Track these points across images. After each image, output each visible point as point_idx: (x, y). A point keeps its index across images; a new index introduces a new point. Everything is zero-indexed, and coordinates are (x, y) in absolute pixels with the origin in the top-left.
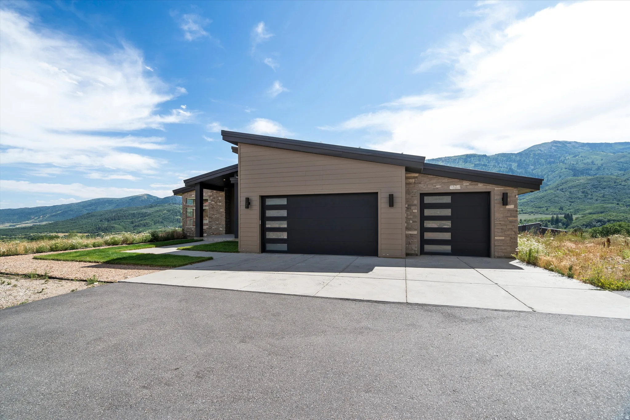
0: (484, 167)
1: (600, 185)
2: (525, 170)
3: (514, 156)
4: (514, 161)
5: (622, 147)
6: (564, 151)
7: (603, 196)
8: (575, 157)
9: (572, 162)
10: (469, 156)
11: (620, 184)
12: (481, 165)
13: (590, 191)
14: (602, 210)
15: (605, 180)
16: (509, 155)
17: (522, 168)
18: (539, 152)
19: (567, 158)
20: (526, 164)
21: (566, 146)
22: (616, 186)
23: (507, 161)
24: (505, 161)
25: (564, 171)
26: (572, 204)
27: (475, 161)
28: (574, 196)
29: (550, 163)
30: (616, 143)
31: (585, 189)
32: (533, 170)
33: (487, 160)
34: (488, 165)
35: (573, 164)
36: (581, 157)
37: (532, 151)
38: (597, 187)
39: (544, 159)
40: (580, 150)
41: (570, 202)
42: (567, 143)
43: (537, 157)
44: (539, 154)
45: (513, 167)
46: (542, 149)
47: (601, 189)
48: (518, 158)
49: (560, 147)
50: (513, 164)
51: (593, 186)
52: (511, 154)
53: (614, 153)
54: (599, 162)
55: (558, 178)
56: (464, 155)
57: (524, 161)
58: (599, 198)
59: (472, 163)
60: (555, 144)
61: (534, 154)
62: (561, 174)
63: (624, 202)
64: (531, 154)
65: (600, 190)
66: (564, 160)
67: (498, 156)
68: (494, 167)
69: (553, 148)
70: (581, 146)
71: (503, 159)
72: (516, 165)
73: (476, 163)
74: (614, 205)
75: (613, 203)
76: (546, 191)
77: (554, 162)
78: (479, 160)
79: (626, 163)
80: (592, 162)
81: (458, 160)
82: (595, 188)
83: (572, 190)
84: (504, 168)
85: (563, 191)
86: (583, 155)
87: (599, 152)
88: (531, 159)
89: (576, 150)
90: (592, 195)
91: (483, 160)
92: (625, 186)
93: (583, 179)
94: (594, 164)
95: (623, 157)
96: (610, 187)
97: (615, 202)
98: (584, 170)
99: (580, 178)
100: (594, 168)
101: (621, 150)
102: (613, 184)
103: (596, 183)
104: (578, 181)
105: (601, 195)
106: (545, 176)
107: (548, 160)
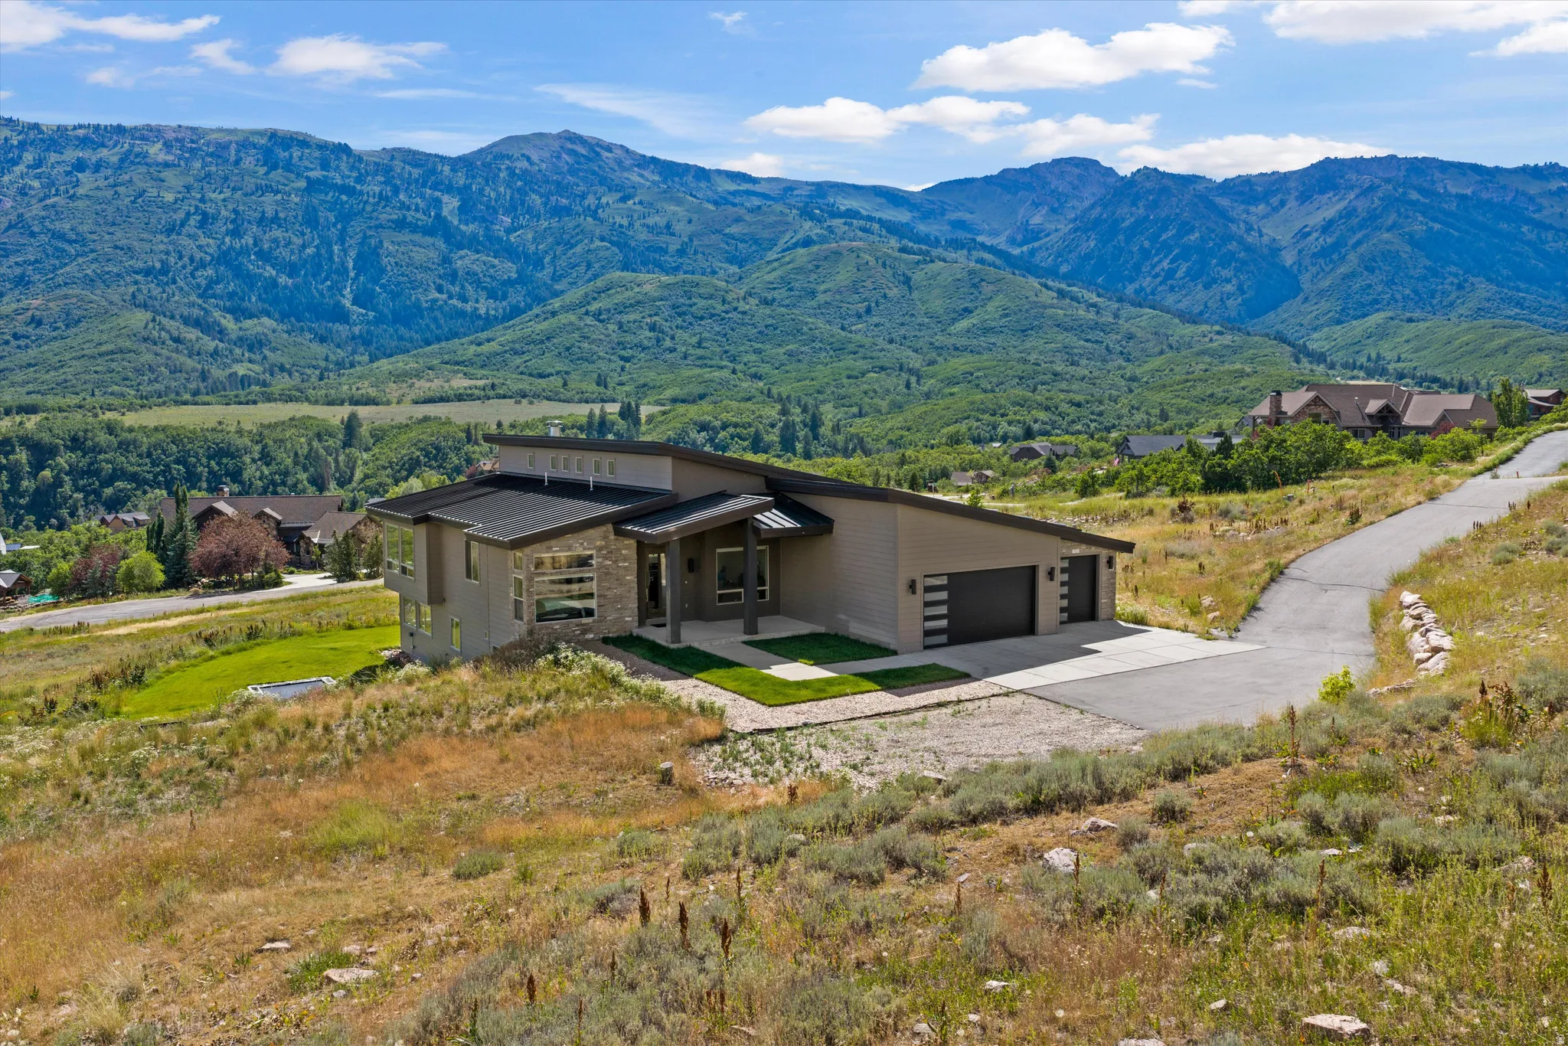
0: (344, 198)
1: (691, 306)
2: (487, 228)
3: (447, 168)
4: (449, 189)
5: (732, 187)
6: (594, 173)
7: (699, 345)
8: (623, 200)
9: (618, 220)
10: (283, 138)
11: (735, 309)
12: (334, 186)
13: (668, 324)
14: (701, 390)
15: (702, 290)
16: (432, 159)
17: (475, 219)
18: (525, 164)
19: (604, 200)
20: (488, 208)
21: (598, 154)
22: (727, 312)
23: (424, 185)
24: (417, 181)
25: (598, 248)
26: (628, 365)
27: (307, 163)
28: (629, 338)
29: (558, 212)
30: (719, 172)
31: (656, 318)
32: (508, 231)
33: (352, 168)
34: (361, 193)
35: (621, 226)
36: (641, 203)
37: (502, 157)
38: (684, 313)
39: (541, 196)
40: (635, 178)
41: (622, 358)
42: (601, 147)
43: (519, 183)
44: (525, 172)
45: (445, 212)
46: (535, 158)
47: (692, 320)
48: (461, 180)
49: (583, 155)
50: (445, 198)
51: (674, 306)
52: (436, 156)
53: (716, 203)
54: (683, 229)
55: (582, 268)
56: (260, 133)
57: (481, 191)
58: (692, 351)
59: (298, 175)
60: (570, 146)
61: (511, 171)
62: (591, 257)
63: (746, 364)
64: (499, 169)
65: (691, 324)
66: (598, 207)
67: (393, 158)
68: (383, 203)
69: (564, 156)
70: (638, 166)
71: (410, 174)
72: (455, 203)
73: (312, 174)
74: (726, 374)
75: (723, 368)
76: (554, 314)
77: (567, 211)
78: (325, 165)
79: (743, 241)
80: (668, 226)
81: (238, 151)
82: (680, 315)
83: (625, 318)
84: (417, 210)
85: (601, 321)
86: (643, 198)
87: (682, 195)
88: (502, 189)
89: (626, 175)
90: (673, 338)
91: (338, 167)
92: (744, 313)
93: (650, 282)
94: (673, 234)
95: (738, 220)
96: (712, 315)
97: (724, 363)
98: (648, 249)
99: (642, 277)
100: (672, 248)
101: (731, 198)
102: (719, 308)
103: (682, 300)
104: (637, 290)
105: (695, 340)
106: (547, 260)
107: (553, 199)
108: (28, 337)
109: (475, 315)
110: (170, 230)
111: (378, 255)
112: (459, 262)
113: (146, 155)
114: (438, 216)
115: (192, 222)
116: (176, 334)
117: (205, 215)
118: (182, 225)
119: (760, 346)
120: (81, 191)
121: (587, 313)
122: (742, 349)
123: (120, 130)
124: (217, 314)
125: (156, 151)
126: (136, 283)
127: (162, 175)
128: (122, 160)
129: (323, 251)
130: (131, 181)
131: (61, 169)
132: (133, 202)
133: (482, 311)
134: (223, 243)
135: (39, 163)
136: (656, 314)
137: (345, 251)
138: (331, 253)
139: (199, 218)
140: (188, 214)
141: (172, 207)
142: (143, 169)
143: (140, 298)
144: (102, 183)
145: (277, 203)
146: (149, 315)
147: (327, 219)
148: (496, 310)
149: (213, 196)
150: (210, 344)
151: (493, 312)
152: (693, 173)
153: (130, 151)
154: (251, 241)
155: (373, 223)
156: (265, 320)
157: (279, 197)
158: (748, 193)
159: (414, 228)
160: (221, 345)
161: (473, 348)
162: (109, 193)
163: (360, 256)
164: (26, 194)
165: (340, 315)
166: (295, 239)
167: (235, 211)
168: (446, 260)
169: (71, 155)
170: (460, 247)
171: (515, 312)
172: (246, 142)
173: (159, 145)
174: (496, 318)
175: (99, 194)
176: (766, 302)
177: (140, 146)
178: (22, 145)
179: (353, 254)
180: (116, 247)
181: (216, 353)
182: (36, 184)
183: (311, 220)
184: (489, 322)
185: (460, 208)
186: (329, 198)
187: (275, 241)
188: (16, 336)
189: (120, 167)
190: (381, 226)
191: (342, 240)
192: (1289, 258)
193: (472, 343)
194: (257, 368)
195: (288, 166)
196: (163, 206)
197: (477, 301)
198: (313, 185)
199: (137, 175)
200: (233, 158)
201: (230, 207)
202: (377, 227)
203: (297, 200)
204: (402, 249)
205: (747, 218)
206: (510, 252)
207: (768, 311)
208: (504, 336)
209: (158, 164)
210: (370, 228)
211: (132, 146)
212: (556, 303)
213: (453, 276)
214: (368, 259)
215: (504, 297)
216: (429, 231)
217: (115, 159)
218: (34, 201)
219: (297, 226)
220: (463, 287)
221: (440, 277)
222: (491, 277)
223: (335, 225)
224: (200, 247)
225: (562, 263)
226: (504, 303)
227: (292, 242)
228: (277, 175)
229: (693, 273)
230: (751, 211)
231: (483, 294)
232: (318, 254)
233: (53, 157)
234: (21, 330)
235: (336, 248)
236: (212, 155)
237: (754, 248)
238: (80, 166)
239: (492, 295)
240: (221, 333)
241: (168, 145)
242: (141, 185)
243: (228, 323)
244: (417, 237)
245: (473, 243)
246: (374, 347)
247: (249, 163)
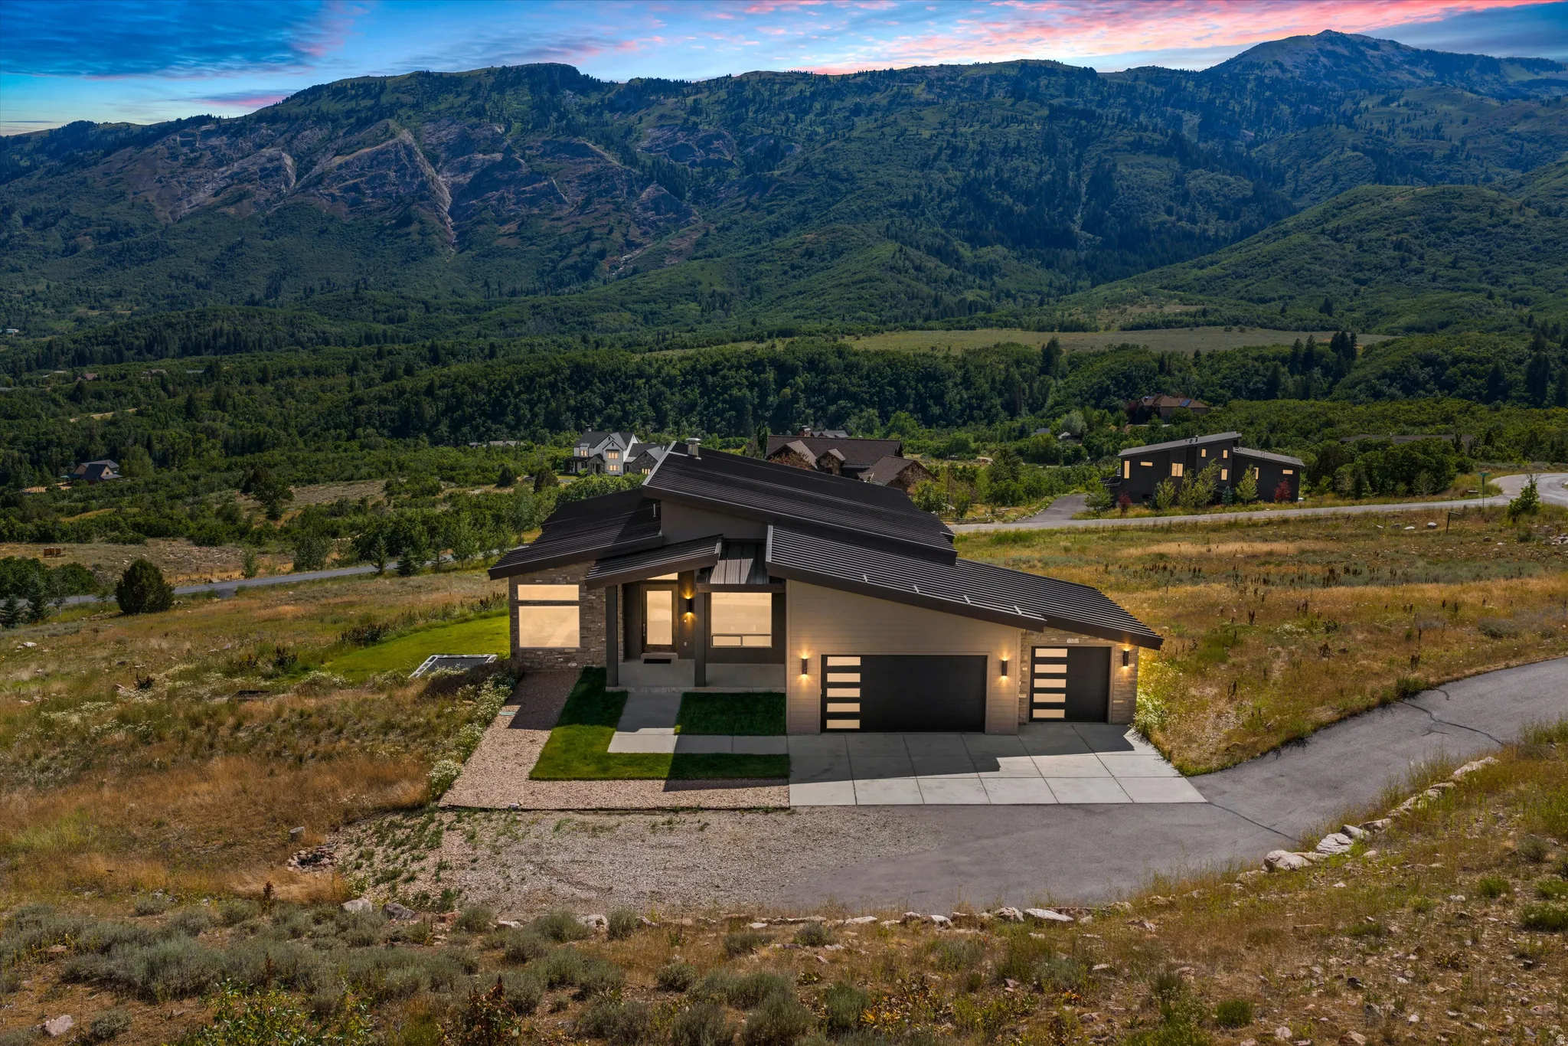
0: (1083, 123)
1: (1449, 220)
2: (1227, 144)
3: (1191, 84)
4: (1191, 107)
5: (1527, 76)
6: (1355, 75)
7: (1454, 265)
8: (1385, 103)
9: (1377, 125)
10: (1032, 69)
11: (1506, 222)
12: (1076, 112)
13: (1418, 242)
14: (1444, 317)
15: (1466, 202)
16: (1176, 76)
17: (1215, 135)
18: (1276, 72)
19: (1363, 104)
20: (1230, 122)
21: (1362, 53)
22: (1494, 226)
23: (1165, 105)
24: (1158, 99)
25: (1349, 159)
26: (1363, 289)
27: (1052, 91)
28: (1368, 258)
30: (1511, 61)
31: (1404, 235)
32: (1250, 146)
33: (1095, 92)
34: (1100, 117)
35: (1379, 132)
36: (1406, 104)
37: (1253, 66)
38: (1440, 229)
39: (1291, 105)
40: (1404, 77)
41: (1358, 281)
42: (1367, 44)
43: (1268, 94)
44: (1276, 81)
45: (1185, 132)
46: (1288, 63)
47: (1449, 236)
48: (1205, 94)
49: (1344, 56)
50: (1187, 116)
51: (1428, 221)
52: (1182, 72)
53: (1502, 98)
54: (1455, 132)
55: (1329, 181)
56: (1011, 65)
57: (1225, 105)
58: (1443, 272)
59: (1042, 104)
60: (1329, 47)
61: (1260, 80)
62: (1339, 169)
63: (1510, 286)
64: (1248, 80)
65: (1446, 240)
66: (1355, 112)
67: (1136, 78)
68: (1121, 126)
69: (1323, 59)
70: (1411, 63)
71: (1153, 92)
72: (1196, 119)
73: (1055, 102)
74: (1480, 298)
75: (1479, 291)
76: (1286, 233)
77: (1320, 119)
78: (1069, 91)
79: (1532, 141)
80: (1437, 129)
81: (990, 84)
82: (1434, 230)
83: (1365, 236)
84: (1155, 130)
85: (1337, 240)
86: (1410, 99)
87: (1458, 92)
88: (1248, 102)
89: (1393, 74)
90: (1421, 257)
91: (1082, 92)
92: (1517, 226)
93: (1402, 195)
94: (1442, 138)
95: (1527, 116)
96: (1476, 230)
97: (1484, 286)
98: (1409, 156)
99: (1393, 189)
100: (1439, 154)
101: (1524, 90)
102: (1485, 221)
103: (1439, 214)
104: (1386, 203)
105: (1449, 259)
106: (1289, 175)
107: (1304, 108)
108: (801, 268)
109: (1204, 237)
110: (925, 164)
111: (1111, 179)
112: (1193, 182)
113: (909, 95)
114: (1176, 135)
115: (943, 157)
116: (918, 262)
117: (955, 149)
118: (935, 158)
119: (1533, 265)
120: (855, 134)
121: (1323, 232)
122: (1508, 268)
123: (891, 73)
124: (956, 243)
125: (919, 91)
126: (891, 216)
127: (922, 114)
128: (890, 103)
129: (1058, 178)
130: (895, 122)
131: (841, 115)
132: (896, 141)
133: (1211, 233)
134: (968, 175)
135: (824, 111)
136: (1405, 231)
137: (1079, 176)
138: (1065, 179)
139: (949, 152)
140: (941, 149)
141: (928, 143)
142: (906, 110)
143: (893, 229)
144: (871, 126)
145: (1020, 133)
146: (898, 245)
147: (1065, 146)
148: (1225, 230)
149: (963, 130)
150: (946, 271)
151: (1222, 234)
152: (1477, 64)
153: (898, 93)
154: (993, 171)
155: (1109, 146)
156: (998, 247)
157: (1022, 127)
158: (1549, 82)
159: (1150, 150)
160: (956, 272)
161: (1195, 271)
162: (876, 134)
163: (1093, 180)
164: (812, 140)
165: (1069, 241)
166: (1033, 168)
167: (982, 144)
168: (1179, 181)
169: (850, 101)
170: (1195, 166)
171: (1247, 232)
172: (998, 75)
173: (922, 86)
174: (1225, 239)
175: (869, 135)
176: (1547, 212)
177: (907, 88)
178: (813, 95)
179: (1086, 179)
180: (878, 184)
181: (951, 280)
182: (820, 130)
183: (1050, 147)
184: (1217, 243)
185: (1200, 125)
186: (1069, 124)
187: (1015, 170)
188: (793, 267)
189: (888, 110)
190: (1116, 149)
191: (1078, 164)
193: (1194, 266)
194: (986, 294)
195: (1035, 96)
196: (921, 143)
197: (1207, 222)
198: (1056, 113)
199: (901, 117)
200: (985, 92)
201: (978, 140)
202: (1112, 151)
203: (1038, 128)
204: (1136, 171)
205: (1541, 113)
206: (1245, 167)
207: (1549, 224)
208: (1229, 258)
209: (920, 103)
210: (1106, 151)
211: (900, 88)
212: (1290, 222)
213: (1185, 197)
214: (1102, 184)
215: (1237, 217)
216: (1164, 152)
217: (885, 102)
218: (818, 145)
219: (1037, 155)
220: (1194, 208)
221: (1171, 199)
222: (1224, 196)
223: (1072, 151)
224: (948, 180)
225: (1306, 177)
226: (1236, 224)
227: (1030, 170)
228: (1023, 105)
229: (1462, 183)
230: (1548, 104)
231: (1214, 215)
232: (1053, 181)
233: (836, 105)
234: (795, 261)
235: (1071, 174)
236: (964, 90)
237: (1545, 148)
238: (856, 111)
239: (1224, 215)
240: (957, 261)
241: (930, 86)
242: (903, 124)
243: (966, 252)
244: (1152, 159)
245: (1209, 161)
246: (1097, 271)
247: (999, 96)
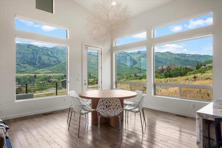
2: (54, 55)
3: (49, 49)
4: (49, 51)
10: (30, 45)
12: (36, 50)
16: (47, 48)
20: (54, 53)
23: (47, 50)
27: (33, 48)
32: (56, 56)
33: (38, 48)
34: (39, 51)
37: (56, 48)
43: (57, 51)
45: (49, 53)
46: (59, 48)
48: (51, 50)
55: (64, 60)
56: (27, 44)
57: (53, 51)
62: (65, 58)
67: (43, 48)
78: (35, 48)
84: (45, 53)
88: (55, 51)
107: (61, 52)
109: (52, 64)
114: (48, 54)
124: (20, 64)
134: (22, 56)
138: (35, 57)
145: (29, 52)
149: (21, 51)
150: (19, 67)
151: (54, 64)
154: (25, 56)
156: (27, 65)
161: (51, 68)
165: (36, 64)
166: (31, 56)
167: (24, 52)
170: (50, 57)
171: (57, 64)
172: (25, 45)
179: (38, 57)
181: (20, 68)
183: (33, 54)
185: (51, 53)
187: (28, 56)
192: (136, 60)
194: (25, 70)
195: (30, 48)
198: (33, 50)
200: (24, 47)
203: (31, 51)
204: (43, 57)
206: (56, 58)
208: (55, 67)
210: (40, 55)
212: (61, 63)
213: (50, 60)
214: (40, 58)
215: (55, 62)
219: (31, 54)
221: (48, 60)
222: (54, 60)
223: (36, 54)
228: (29, 49)
231: (53, 62)
232: (33, 57)
236: (21, 46)
240: (21, 66)
243: (22, 65)
244: (45, 56)
245: (52, 57)
246: (39, 67)
247: (26, 47)
